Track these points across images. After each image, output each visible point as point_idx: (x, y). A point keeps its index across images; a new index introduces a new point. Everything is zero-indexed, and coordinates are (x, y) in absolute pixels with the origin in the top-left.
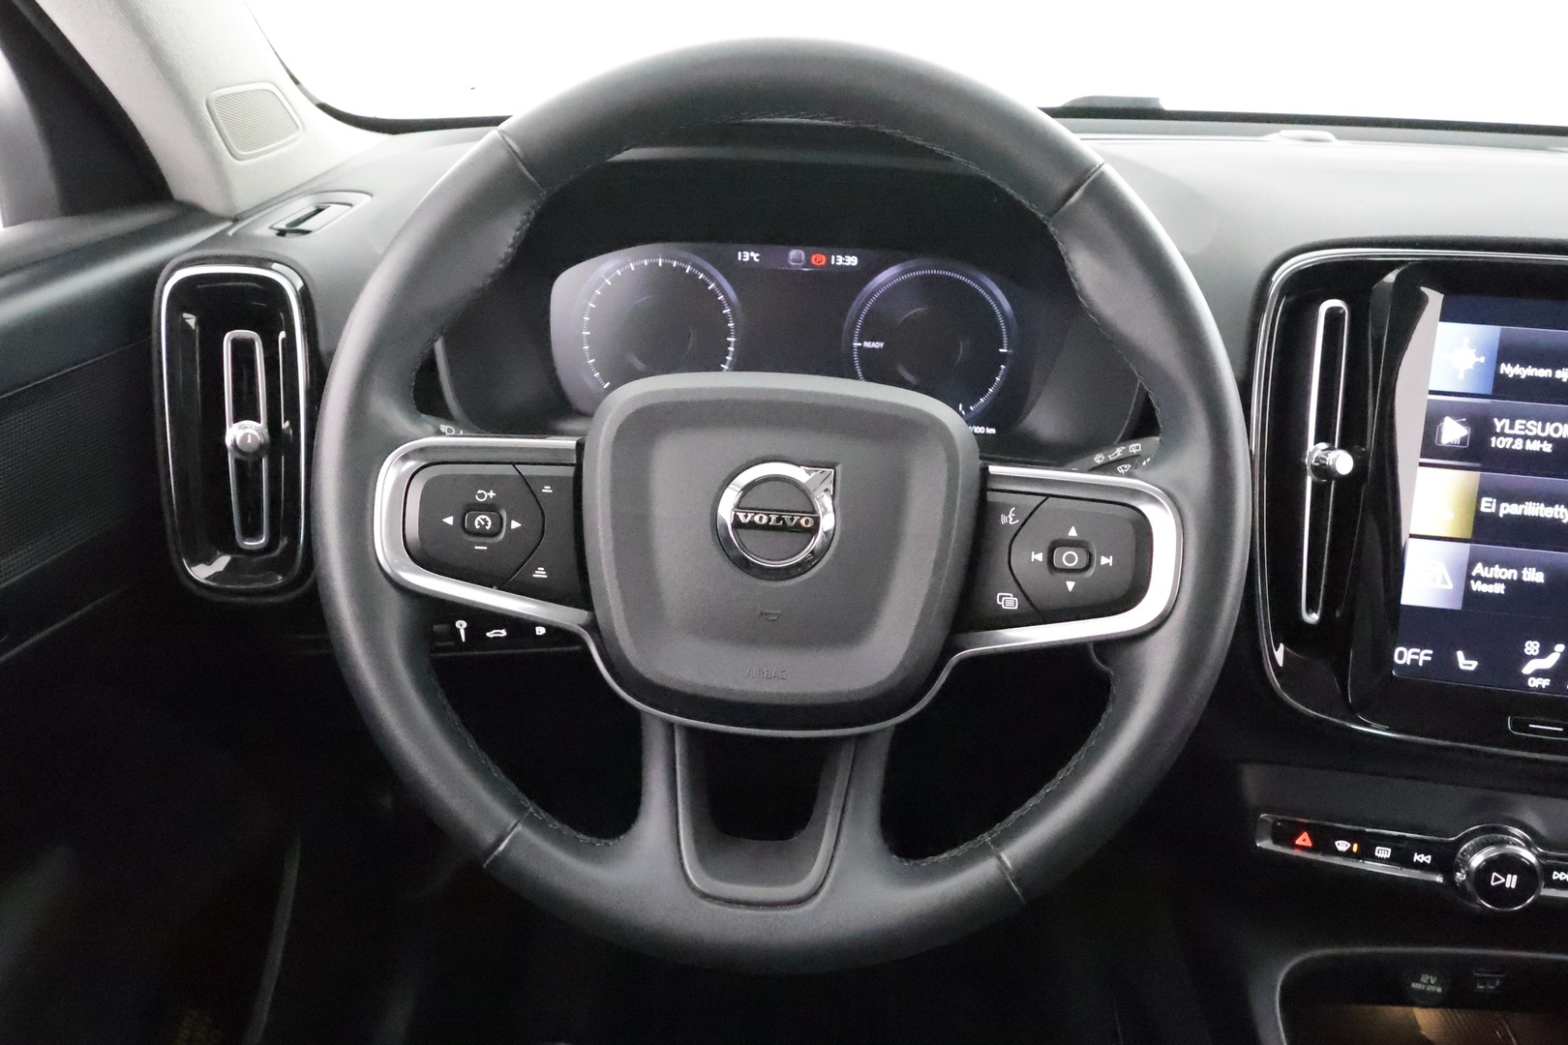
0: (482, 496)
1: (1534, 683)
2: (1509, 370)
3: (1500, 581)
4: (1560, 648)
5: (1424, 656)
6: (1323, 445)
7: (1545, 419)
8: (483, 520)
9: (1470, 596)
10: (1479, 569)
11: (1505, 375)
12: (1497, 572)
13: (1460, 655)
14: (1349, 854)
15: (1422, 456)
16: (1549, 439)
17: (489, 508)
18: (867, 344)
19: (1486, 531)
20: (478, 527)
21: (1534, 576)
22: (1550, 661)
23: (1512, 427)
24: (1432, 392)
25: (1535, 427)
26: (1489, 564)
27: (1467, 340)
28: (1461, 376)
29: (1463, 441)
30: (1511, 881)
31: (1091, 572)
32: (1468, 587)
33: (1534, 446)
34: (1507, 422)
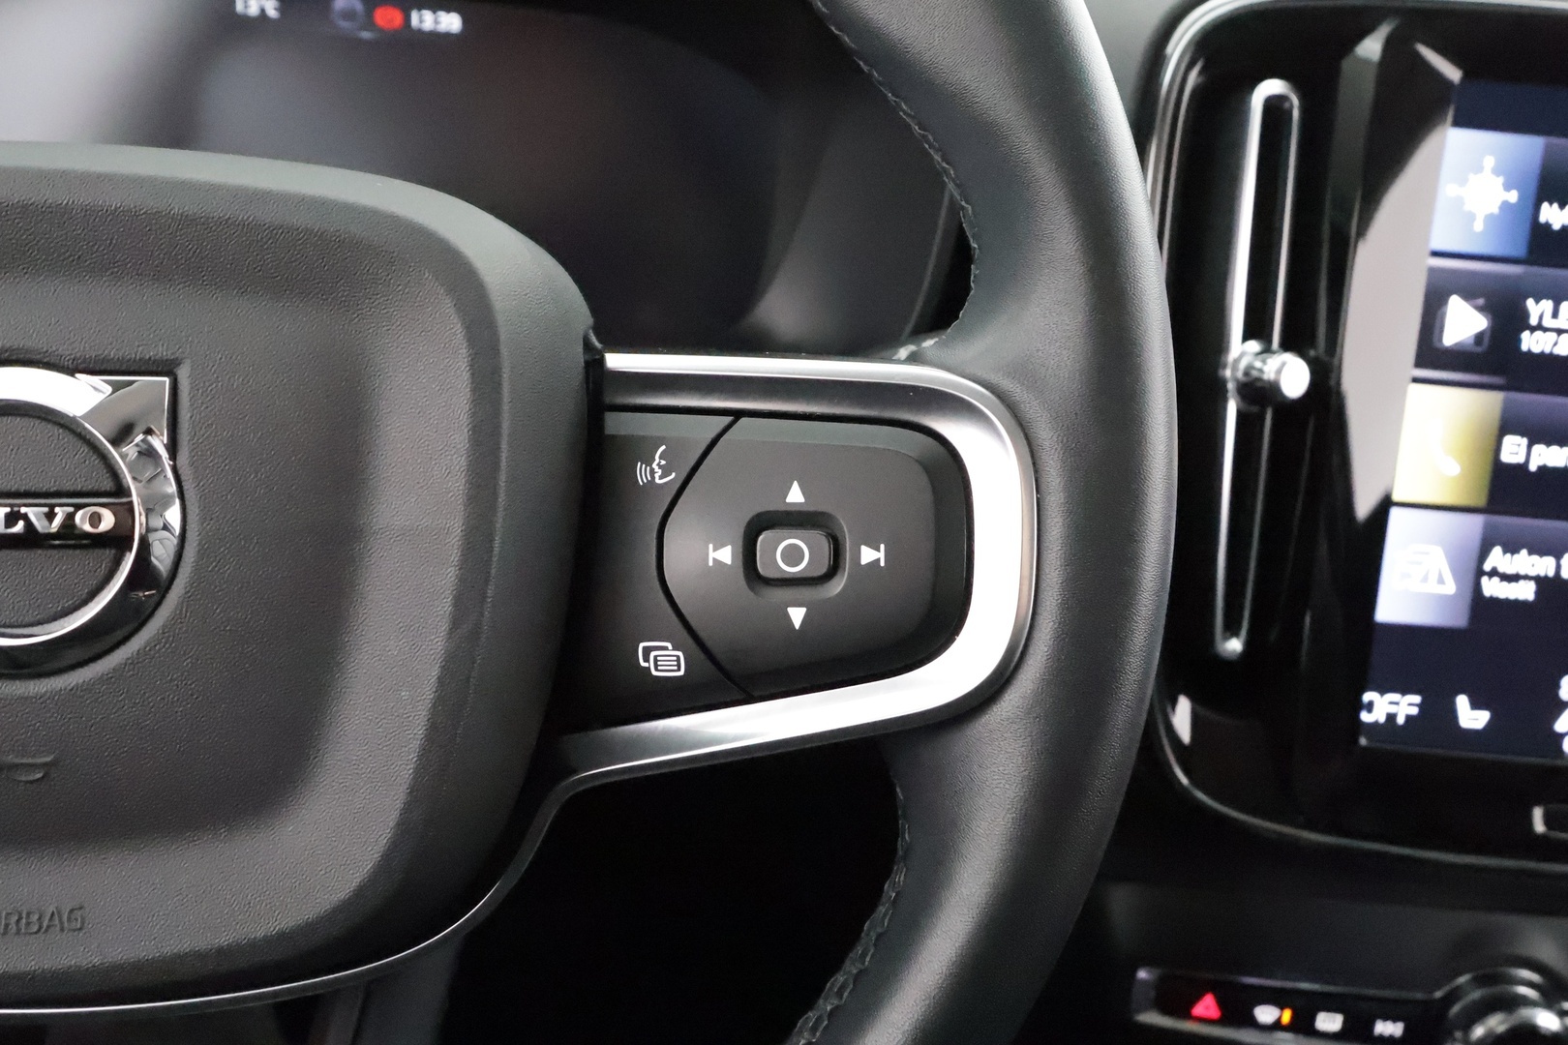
2: (1554, 214)
3: (1528, 578)
5: (1404, 706)
6: (1254, 346)
9: (1483, 608)
10: (1497, 559)
11: (1548, 226)
12: (1528, 563)
13: (1462, 702)
14: (1275, 1027)
15: (1420, 362)
19: (1511, 496)
23: (1555, 315)
24: (1436, 254)
26: (1511, 548)
27: (1489, 162)
28: (1479, 226)
29: (1479, 338)
31: (837, 586)
32: (1477, 588)
34: (1547, 305)
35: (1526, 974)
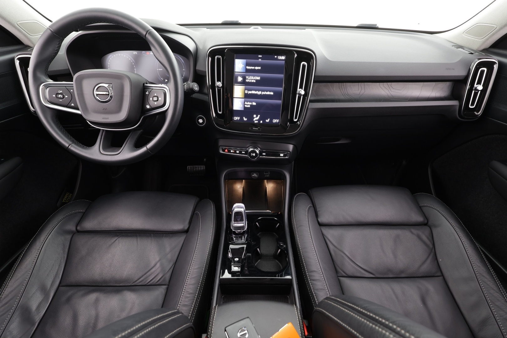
0: (59, 92)
1: (256, 122)
2: (248, 67)
3: (249, 105)
4: (259, 116)
5: (239, 118)
7: (254, 76)
9: (245, 108)
10: (246, 103)
12: (249, 103)
13: (244, 118)
14: (233, 153)
16: (255, 80)
17: (61, 94)
18: (159, 69)
19: (247, 96)
20: (59, 97)
21: (254, 104)
22: (258, 118)
23: (249, 78)
25: (252, 78)
26: (247, 102)
27: (241, 62)
28: (240, 69)
29: (242, 81)
30: (254, 155)
32: (244, 106)
33: (253, 81)
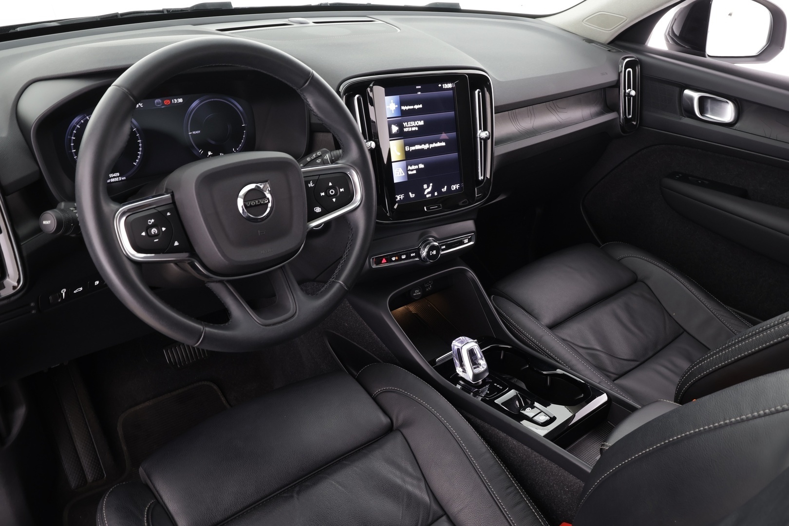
0: (150, 222)
1: (428, 196)
2: (404, 108)
3: (414, 170)
4: (431, 184)
5: (402, 196)
6: (365, 140)
7: (414, 121)
8: (154, 231)
9: (409, 176)
10: (409, 168)
11: (403, 110)
12: (413, 167)
13: (410, 193)
14: (396, 261)
15: (390, 138)
16: (416, 126)
17: (153, 226)
18: (194, 133)
19: (409, 157)
20: (153, 233)
21: (421, 166)
22: (430, 189)
23: (408, 124)
24: (388, 118)
25: (413, 124)
26: (411, 166)
27: (392, 101)
28: (393, 112)
29: (398, 131)
30: (434, 252)
32: (408, 173)
33: (414, 129)
34: (406, 123)
35: (430, 239)
